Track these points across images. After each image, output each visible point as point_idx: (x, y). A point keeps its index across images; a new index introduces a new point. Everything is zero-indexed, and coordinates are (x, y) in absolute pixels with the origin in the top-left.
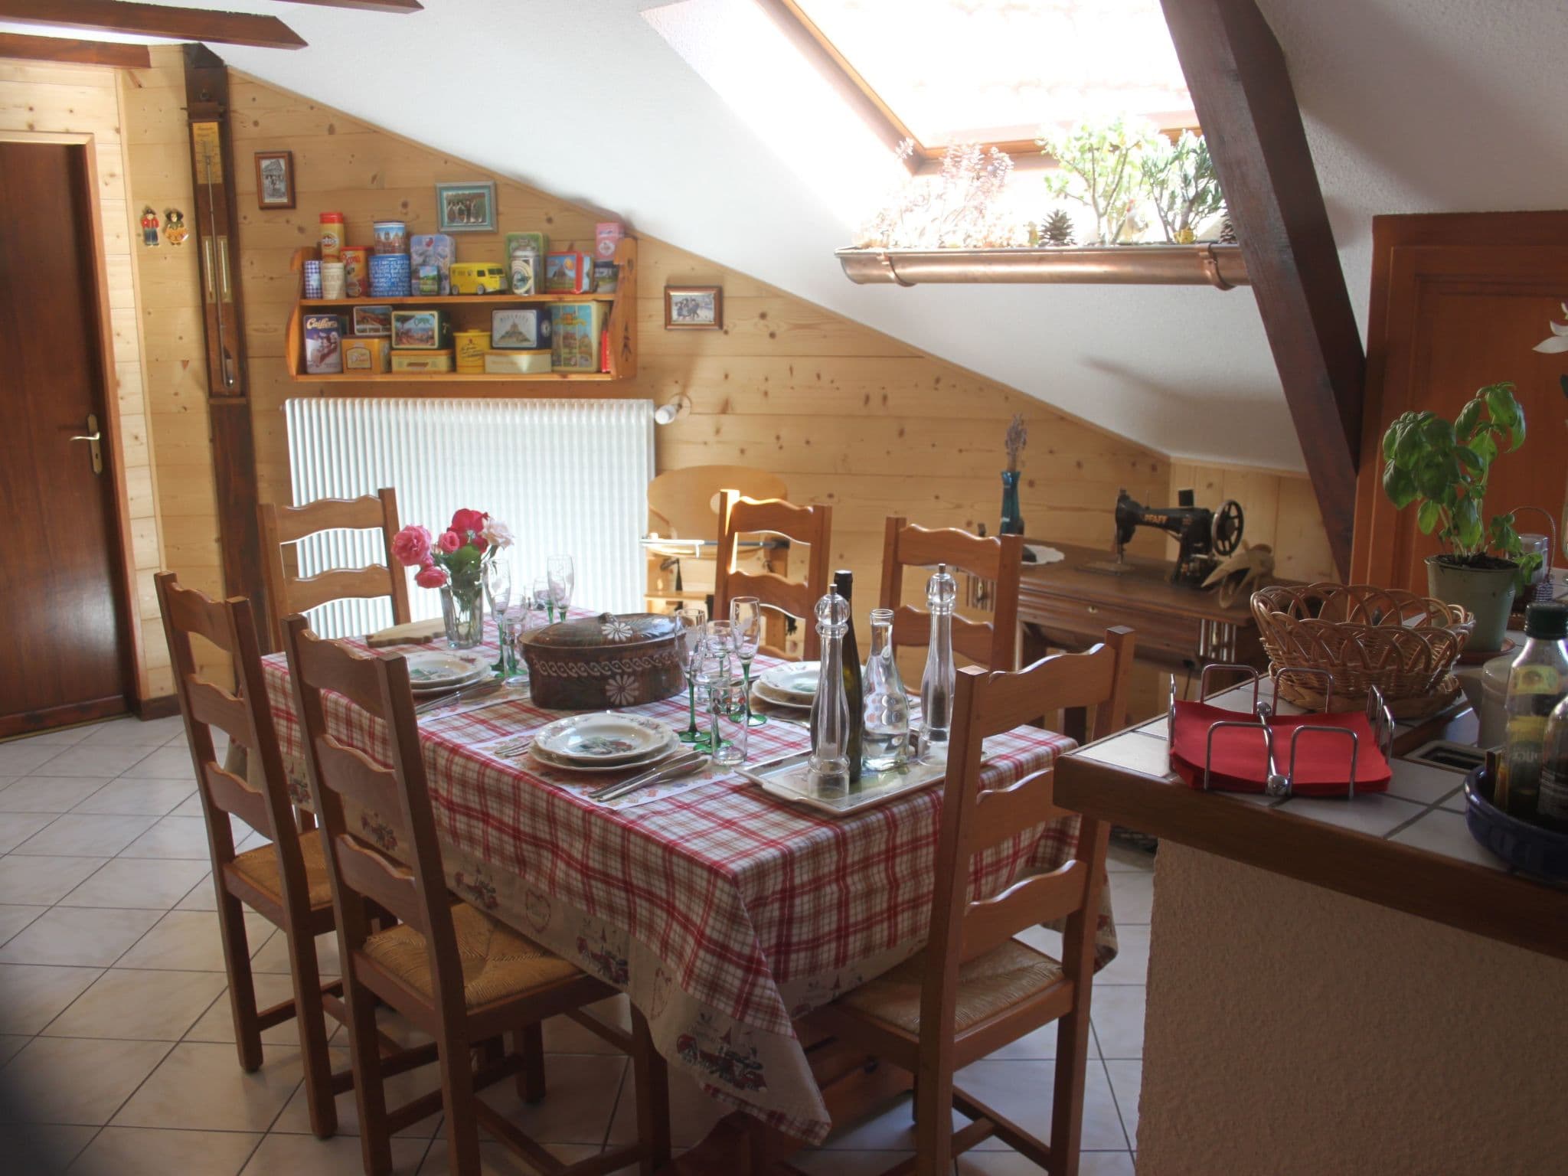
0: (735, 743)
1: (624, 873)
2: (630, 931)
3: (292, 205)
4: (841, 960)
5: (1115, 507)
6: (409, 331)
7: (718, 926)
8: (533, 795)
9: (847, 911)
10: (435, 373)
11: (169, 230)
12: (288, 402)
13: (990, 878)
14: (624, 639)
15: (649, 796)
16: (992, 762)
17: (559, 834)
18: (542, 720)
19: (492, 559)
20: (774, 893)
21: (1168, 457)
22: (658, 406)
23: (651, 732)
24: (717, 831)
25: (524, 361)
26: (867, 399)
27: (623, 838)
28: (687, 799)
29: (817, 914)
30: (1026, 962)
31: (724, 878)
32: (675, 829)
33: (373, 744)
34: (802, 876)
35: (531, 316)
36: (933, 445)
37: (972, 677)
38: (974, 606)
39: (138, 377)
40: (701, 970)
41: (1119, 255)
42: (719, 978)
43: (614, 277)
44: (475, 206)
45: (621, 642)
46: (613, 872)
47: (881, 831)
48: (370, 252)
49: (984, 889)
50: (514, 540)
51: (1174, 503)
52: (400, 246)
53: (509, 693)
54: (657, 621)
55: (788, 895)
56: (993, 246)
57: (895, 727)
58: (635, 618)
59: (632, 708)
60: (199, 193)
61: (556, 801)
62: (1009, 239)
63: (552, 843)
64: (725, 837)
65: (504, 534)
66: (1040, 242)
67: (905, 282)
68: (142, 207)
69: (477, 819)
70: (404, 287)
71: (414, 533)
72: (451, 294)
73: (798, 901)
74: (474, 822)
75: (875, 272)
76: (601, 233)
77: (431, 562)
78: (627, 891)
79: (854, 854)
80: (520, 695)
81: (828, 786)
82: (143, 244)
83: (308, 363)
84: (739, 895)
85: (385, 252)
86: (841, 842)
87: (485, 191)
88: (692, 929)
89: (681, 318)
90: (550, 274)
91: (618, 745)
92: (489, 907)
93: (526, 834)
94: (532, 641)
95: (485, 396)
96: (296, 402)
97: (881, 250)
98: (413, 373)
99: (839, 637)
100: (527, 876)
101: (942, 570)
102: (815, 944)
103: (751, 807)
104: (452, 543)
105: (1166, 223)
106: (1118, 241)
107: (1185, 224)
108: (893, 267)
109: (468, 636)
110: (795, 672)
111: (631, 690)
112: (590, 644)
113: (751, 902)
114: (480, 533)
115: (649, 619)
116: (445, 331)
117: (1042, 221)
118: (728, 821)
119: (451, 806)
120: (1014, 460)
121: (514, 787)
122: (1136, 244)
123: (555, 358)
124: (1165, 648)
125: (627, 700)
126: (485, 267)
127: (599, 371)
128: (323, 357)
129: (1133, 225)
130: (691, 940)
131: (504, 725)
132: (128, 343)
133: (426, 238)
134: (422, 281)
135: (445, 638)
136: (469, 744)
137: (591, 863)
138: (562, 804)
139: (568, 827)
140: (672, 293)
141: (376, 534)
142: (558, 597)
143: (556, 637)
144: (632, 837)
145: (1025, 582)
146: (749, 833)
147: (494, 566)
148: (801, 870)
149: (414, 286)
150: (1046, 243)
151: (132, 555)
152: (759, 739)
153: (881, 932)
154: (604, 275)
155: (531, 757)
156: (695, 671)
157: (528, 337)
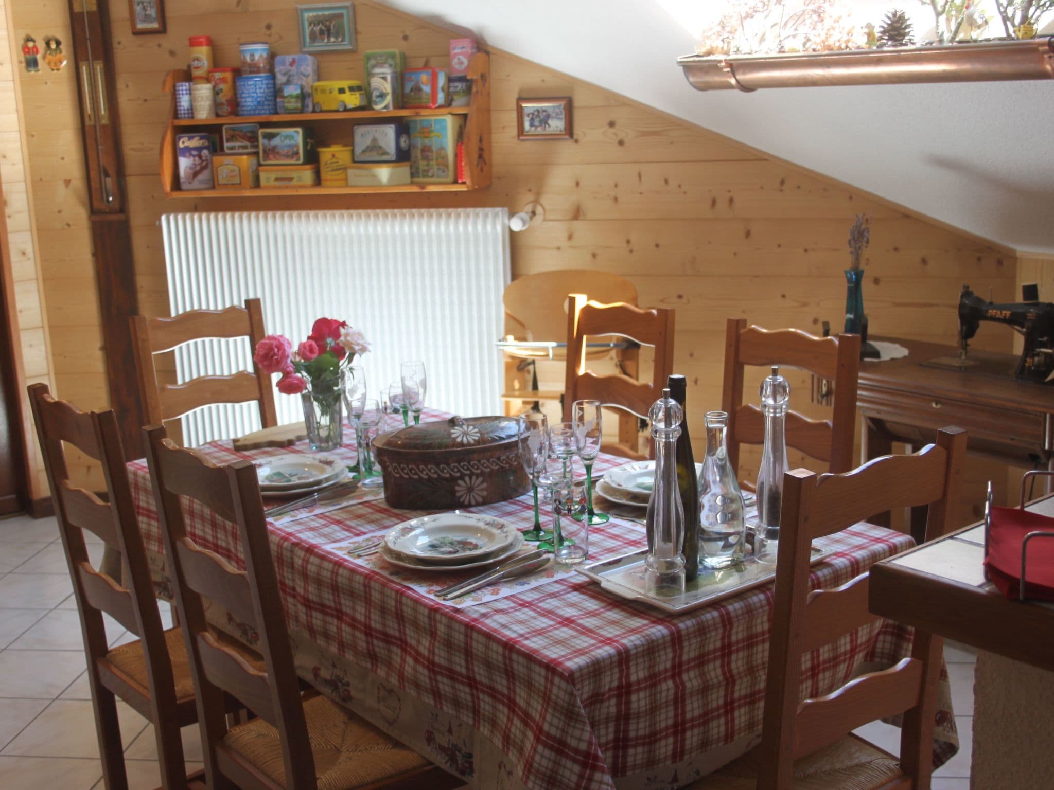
0: (577, 541)
1: (467, 668)
2: (474, 725)
3: (163, 30)
4: (678, 754)
5: (958, 302)
6: (275, 147)
7: (555, 722)
8: (382, 593)
9: (684, 706)
10: (302, 187)
11: (49, 57)
12: (163, 218)
13: (828, 674)
14: (472, 442)
15: (492, 594)
16: (827, 560)
17: (407, 631)
18: (395, 520)
19: (350, 365)
20: (610, 690)
21: (1014, 251)
22: (512, 214)
23: (496, 531)
24: (556, 629)
25: (384, 173)
26: (714, 202)
27: (466, 635)
28: (528, 598)
29: (653, 709)
30: (864, 757)
31: (561, 675)
32: (515, 627)
33: (236, 544)
34: (637, 673)
35: (390, 131)
36: (779, 246)
37: (800, 480)
38: (819, 402)
39: (24, 196)
40: (540, 764)
41: (957, 53)
42: (557, 773)
43: (468, 91)
44: (334, 26)
45: (469, 444)
46: (458, 668)
47: (716, 629)
48: (237, 73)
49: (821, 684)
50: (370, 347)
51: (1019, 298)
52: (264, 67)
53: (365, 494)
54: (504, 424)
55: (624, 691)
56: (832, 49)
57: (730, 526)
58: (483, 421)
59: (481, 508)
60: (75, 20)
61: (404, 600)
62: (848, 41)
63: (401, 640)
64: (562, 635)
65: (361, 342)
66: (878, 43)
67: (748, 88)
68: (23, 36)
69: (332, 616)
70: (269, 105)
71: (275, 343)
72: (314, 111)
73: (634, 698)
74: (329, 619)
75: (717, 79)
76: (454, 49)
77: (292, 369)
78: (470, 686)
79: (690, 651)
80: (375, 496)
81: (665, 584)
82: (24, 70)
83: (182, 180)
84: (575, 692)
85: (251, 72)
86: (676, 640)
87: (344, 11)
88: (532, 724)
89: (533, 128)
90: (407, 89)
91: (465, 544)
92: (344, 700)
93: (376, 631)
94: (383, 445)
95: (348, 208)
96: (172, 217)
97: (722, 57)
98: (279, 188)
99: (673, 440)
100: (379, 671)
101: (775, 372)
102: (652, 739)
103: (590, 605)
104: (311, 350)
105: (1005, 19)
106: (957, 39)
107: (1025, 19)
108: (733, 73)
109: (328, 439)
110: (638, 471)
111: (480, 490)
112: (440, 447)
113: (587, 699)
114: (338, 341)
115: (496, 422)
116: (309, 147)
117: (879, 22)
118: (567, 619)
119: (308, 604)
120: (857, 259)
121: (365, 586)
122: (975, 41)
123: (413, 170)
124: (1010, 442)
125: (475, 500)
126: (345, 84)
127: (455, 182)
128: (196, 174)
129: (972, 22)
130: (530, 735)
131: (358, 525)
132: (14, 164)
133: (289, 59)
134: (286, 100)
135: (307, 441)
136: (324, 544)
137: (437, 659)
138: (409, 603)
139: (416, 624)
140: (524, 105)
141: (243, 343)
142: (412, 401)
143: (407, 441)
144: (475, 635)
145: (863, 378)
146: (587, 631)
147: (352, 373)
148: (637, 668)
149: (279, 105)
150: (884, 44)
151: (22, 364)
152: (601, 537)
153: (718, 727)
154: (458, 89)
155: (381, 557)
156: (538, 472)
157: (388, 150)
